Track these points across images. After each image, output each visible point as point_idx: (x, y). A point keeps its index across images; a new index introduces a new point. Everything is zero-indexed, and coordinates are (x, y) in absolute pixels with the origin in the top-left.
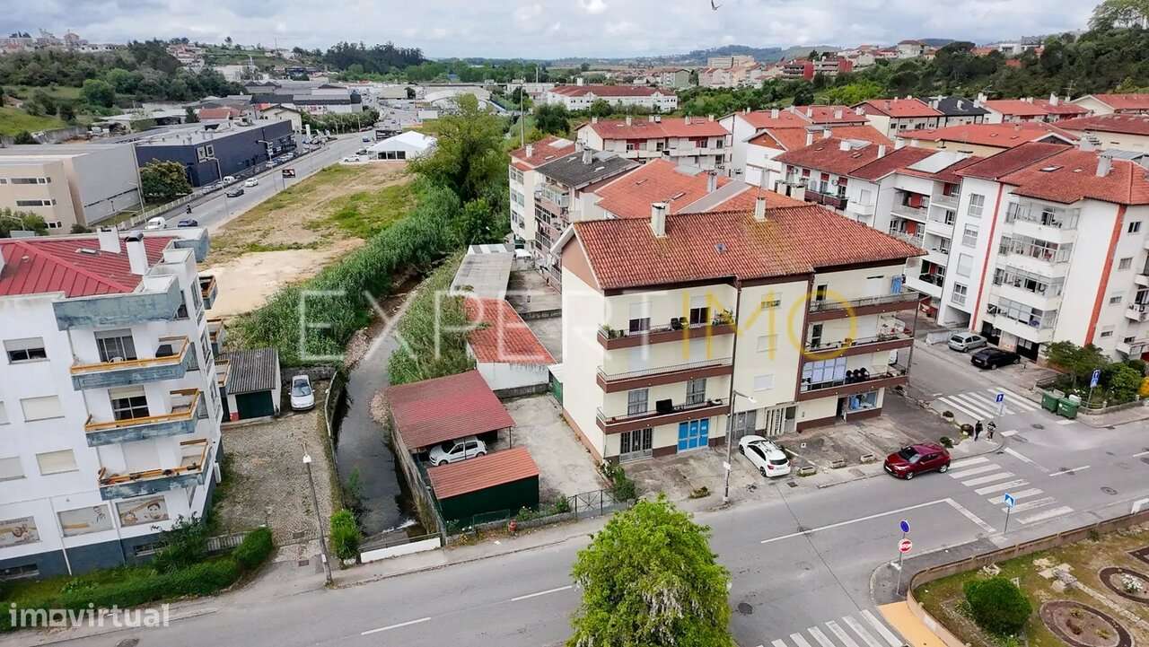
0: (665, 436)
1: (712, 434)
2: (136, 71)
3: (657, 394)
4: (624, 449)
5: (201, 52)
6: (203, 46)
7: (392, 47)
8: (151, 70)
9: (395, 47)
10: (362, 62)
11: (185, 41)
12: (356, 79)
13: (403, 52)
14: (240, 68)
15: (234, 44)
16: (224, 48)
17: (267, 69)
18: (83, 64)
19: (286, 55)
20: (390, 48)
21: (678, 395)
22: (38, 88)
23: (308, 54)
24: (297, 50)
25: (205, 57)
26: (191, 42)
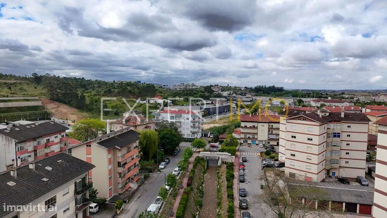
0: (249, 142)
1: (256, 143)
2: (204, 93)
3: (248, 136)
4: (244, 142)
5: (221, 88)
6: (222, 87)
7: (274, 86)
8: (207, 93)
9: (275, 86)
10: (263, 91)
11: (218, 85)
12: (260, 95)
13: (278, 88)
14: (228, 92)
15: (229, 86)
16: (227, 87)
17: (235, 93)
18: (194, 92)
19: (242, 89)
20: (274, 87)
21: (251, 136)
22: (186, 96)
23: (248, 88)
24: (246, 87)
25: (221, 89)
26: (219, 85)
